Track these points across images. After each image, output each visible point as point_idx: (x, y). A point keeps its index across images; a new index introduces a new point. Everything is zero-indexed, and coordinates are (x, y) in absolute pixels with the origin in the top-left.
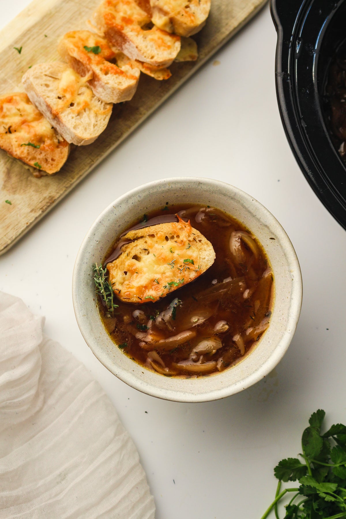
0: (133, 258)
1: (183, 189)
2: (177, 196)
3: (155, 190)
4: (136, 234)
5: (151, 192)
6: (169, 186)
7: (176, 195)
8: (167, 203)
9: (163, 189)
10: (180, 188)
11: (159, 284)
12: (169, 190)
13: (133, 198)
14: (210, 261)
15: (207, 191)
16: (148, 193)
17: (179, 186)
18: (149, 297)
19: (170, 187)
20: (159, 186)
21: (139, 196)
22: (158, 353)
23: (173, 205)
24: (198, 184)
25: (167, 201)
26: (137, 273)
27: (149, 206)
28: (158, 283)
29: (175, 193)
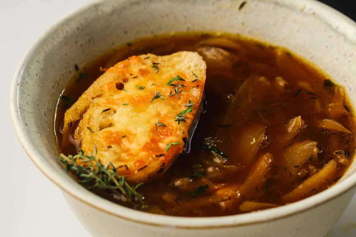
0: (101, 129)
1: (82, 30)
2: (81, 45)
3: (50, 46)
4: (76, 109)
5: (47, 51)
6: (62, 31)
7: (79, 44)
8: (76, 67)
9: (59, 40)
10: (78, 29)
11: (166, 126)
12: (65, 38)
13: (32, 66)
14: (199, 65)
15: (112, 13)
16: (44, 53)
17: (74, 25)
18: (170, 145)
19: (64, 32)
20: (51, 38)
21: (37, 61)
22: (251, 200)
23: (85, 68)
24: (94, 9)
25: (75, 63)
26: (124, 137)
27: (58, 78)
28: (164, 126)
29: (77, 42)
